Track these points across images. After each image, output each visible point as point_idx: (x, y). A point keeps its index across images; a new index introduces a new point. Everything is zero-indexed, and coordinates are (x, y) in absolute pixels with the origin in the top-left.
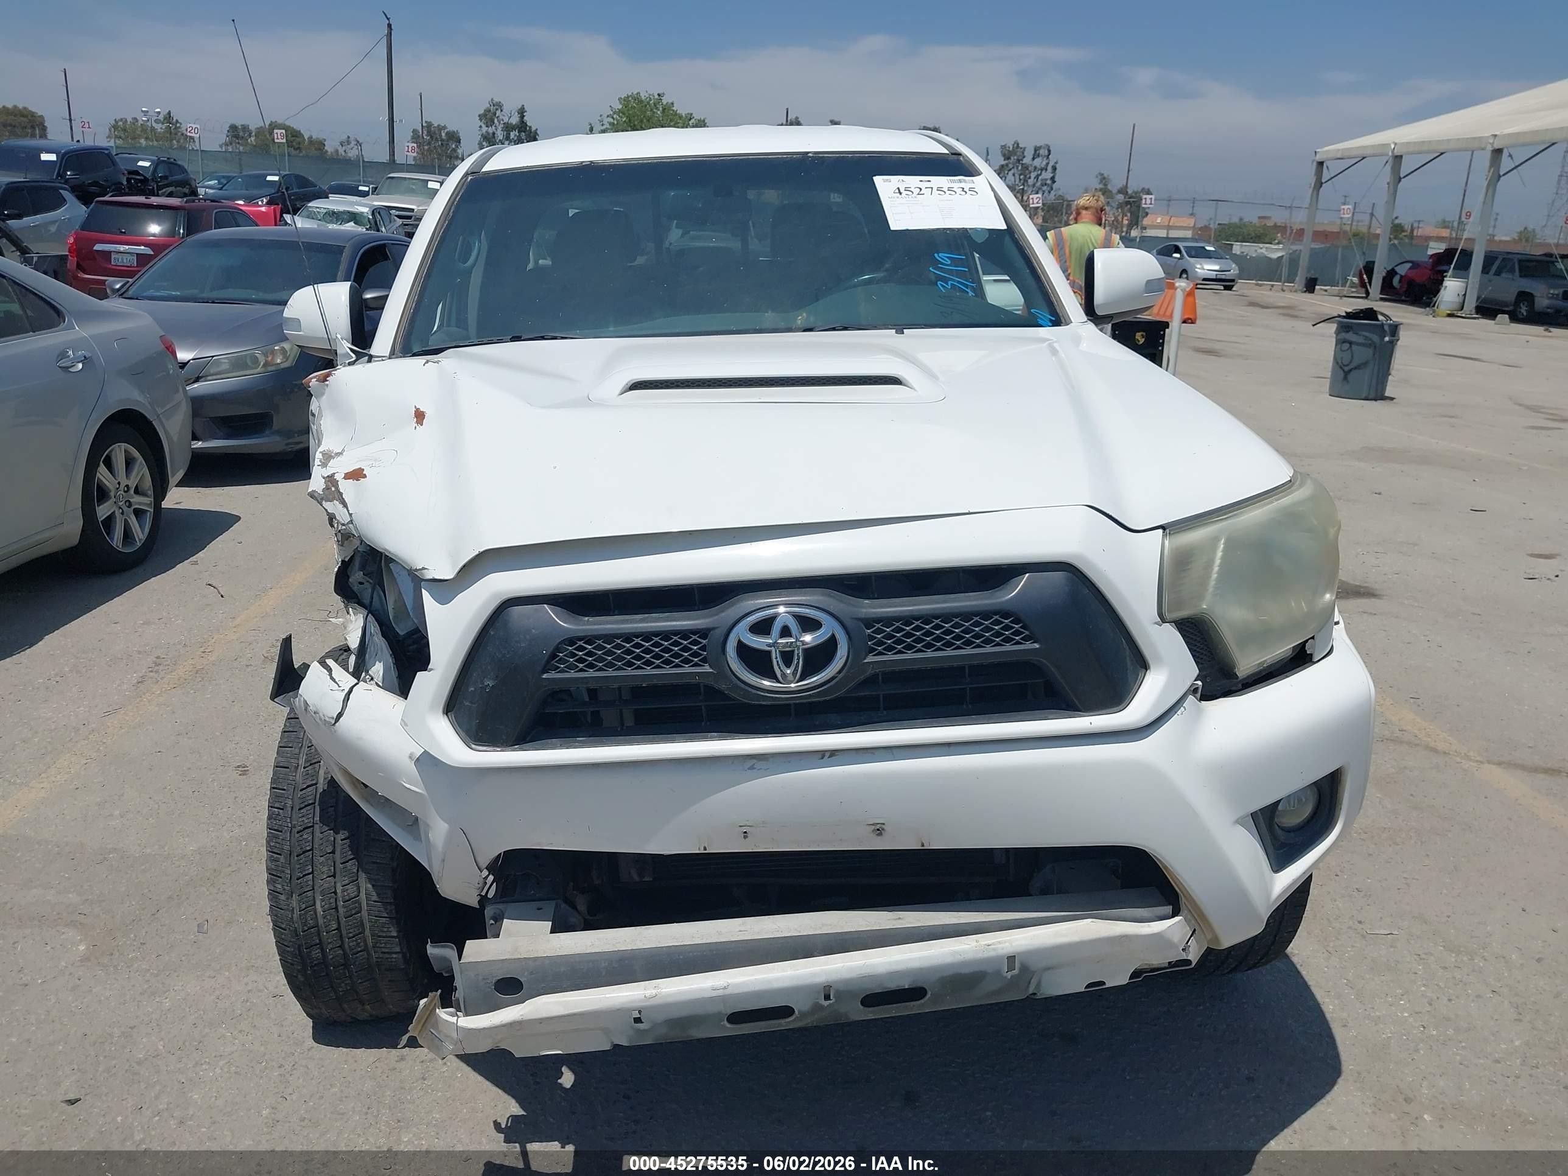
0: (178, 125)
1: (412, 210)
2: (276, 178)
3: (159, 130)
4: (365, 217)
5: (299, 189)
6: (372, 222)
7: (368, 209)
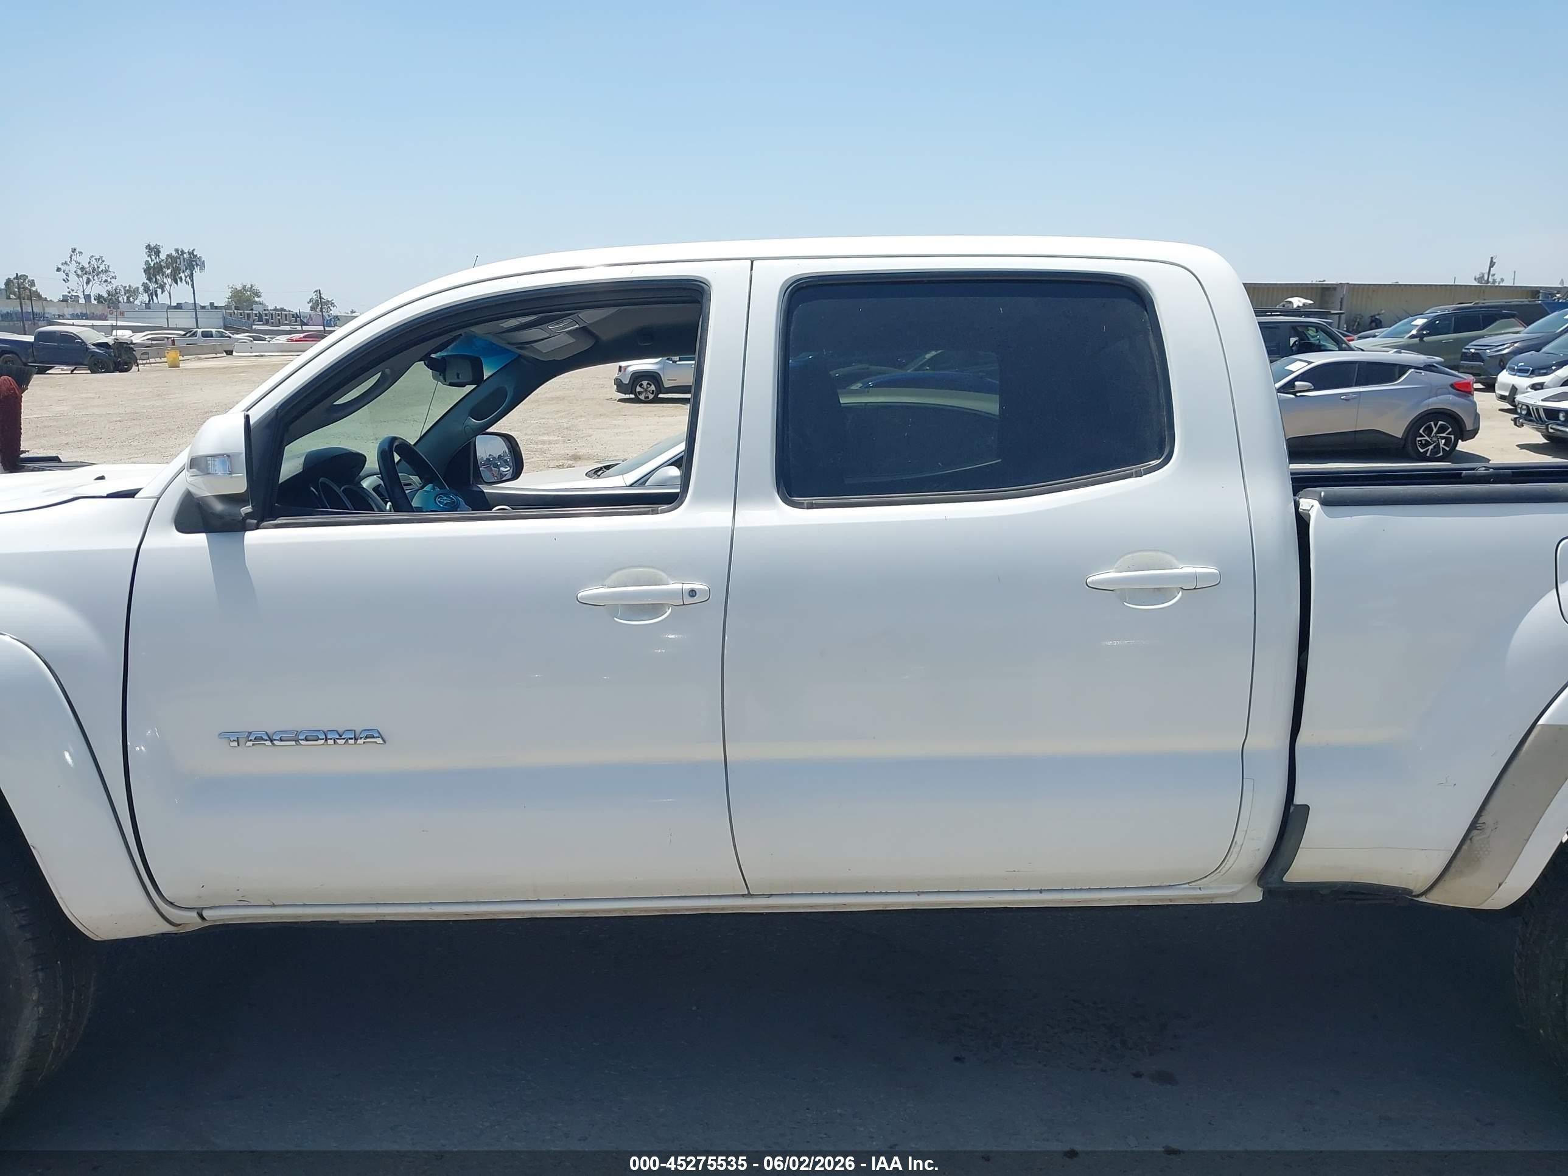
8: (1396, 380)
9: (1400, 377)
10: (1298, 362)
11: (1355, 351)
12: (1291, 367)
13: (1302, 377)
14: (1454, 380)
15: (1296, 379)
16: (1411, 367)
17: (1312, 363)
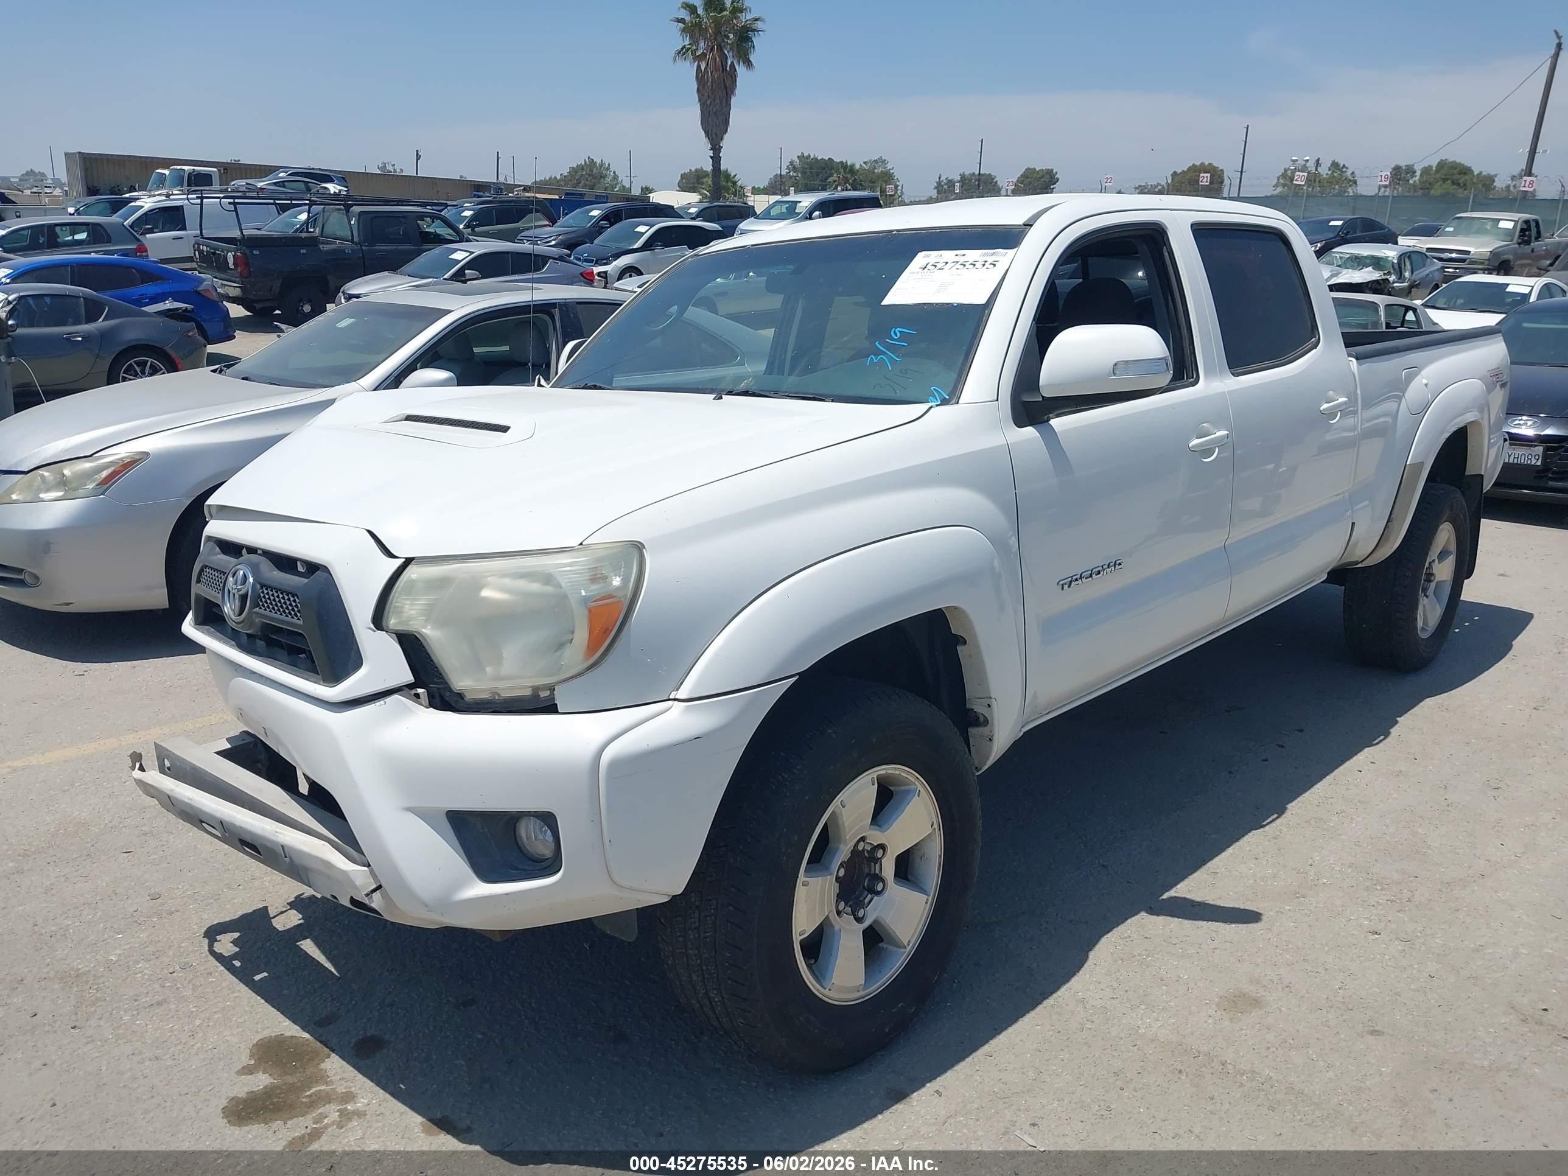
0: (1344, 170)
1: (1468, 252)
2: (1339, 223)
3: (1324, 176)
4: (1389, 261)
5: (1362, 232)
6: (1396, 267)
7: (1395, 253)
8: (541, 269)
9: (543, 267)
10: (459, 252)
11: (471, 241)
12: (458, 256)
13: (470, 265)
14: (582, 270)
15: (463, 268)
16: (550, 258)
17: (474, 253)
